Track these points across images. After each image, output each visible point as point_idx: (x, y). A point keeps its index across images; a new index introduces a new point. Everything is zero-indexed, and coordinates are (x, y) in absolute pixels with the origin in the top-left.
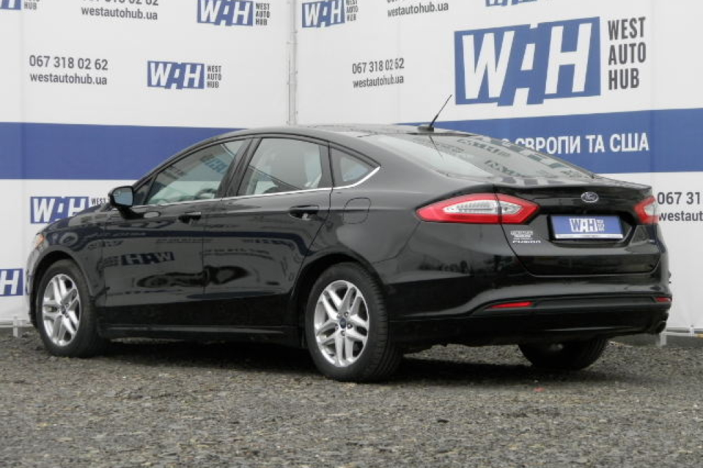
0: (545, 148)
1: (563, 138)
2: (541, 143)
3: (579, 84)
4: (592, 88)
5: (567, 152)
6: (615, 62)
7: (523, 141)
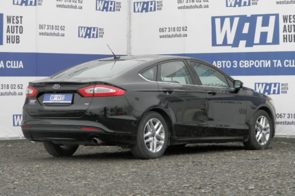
0: (254, 65)
1: (262, 61)
2: (252, 63)
3: (270, 39)
4: (276, 41)
5: (264, 66)
6: (286, 32)
7: (243, 62)
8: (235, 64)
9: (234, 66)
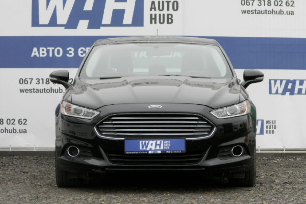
3: (128, 18)
4: (138, 21)
6: (155, 10)
7: (84, 49)
8: (70, 52)
9: (68, 55)
